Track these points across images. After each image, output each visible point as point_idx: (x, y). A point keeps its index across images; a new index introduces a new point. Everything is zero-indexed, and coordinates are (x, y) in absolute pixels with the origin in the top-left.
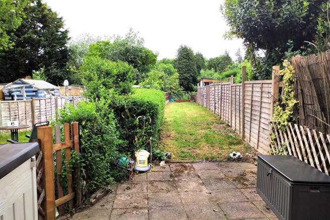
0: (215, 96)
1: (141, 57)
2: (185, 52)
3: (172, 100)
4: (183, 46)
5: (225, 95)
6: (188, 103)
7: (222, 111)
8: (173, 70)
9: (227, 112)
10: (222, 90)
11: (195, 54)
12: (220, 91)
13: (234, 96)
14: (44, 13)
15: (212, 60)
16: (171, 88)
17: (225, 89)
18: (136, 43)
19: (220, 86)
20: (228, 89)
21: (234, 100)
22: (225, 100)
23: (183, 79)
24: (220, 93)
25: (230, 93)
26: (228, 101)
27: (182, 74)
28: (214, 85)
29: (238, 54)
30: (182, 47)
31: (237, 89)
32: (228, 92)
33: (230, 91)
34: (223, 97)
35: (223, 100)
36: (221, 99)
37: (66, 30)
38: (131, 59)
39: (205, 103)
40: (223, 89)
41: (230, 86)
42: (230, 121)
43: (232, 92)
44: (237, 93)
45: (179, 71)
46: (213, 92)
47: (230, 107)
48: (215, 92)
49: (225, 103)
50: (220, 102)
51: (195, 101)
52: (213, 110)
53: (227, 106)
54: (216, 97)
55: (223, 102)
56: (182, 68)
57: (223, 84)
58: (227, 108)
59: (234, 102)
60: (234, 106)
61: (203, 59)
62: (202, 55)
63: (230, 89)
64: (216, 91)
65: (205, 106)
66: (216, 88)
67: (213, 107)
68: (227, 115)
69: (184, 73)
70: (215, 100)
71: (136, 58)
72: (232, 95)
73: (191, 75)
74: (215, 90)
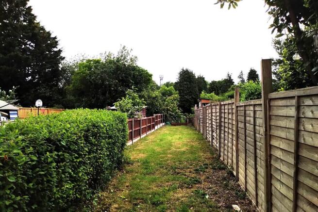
0: (212, 121)
1: (134, 76)
2: (186, 74)
3: (168, 122)
4: (185, 69)
5: (226, 120)
6: (184, 127)
7: (222, 145)
8: (174, 91)
9: (230, 150)
10: (220, 113)
11: (197, 77)
12: (218, 114)
13: (241, 125)
14: (35, 32)
15: (214, 83)
16: (168, 110)
17: (226, 111)
18: (129, 61)
19: (218, 107)
20: (230, 111)
21: (242, 131)
22: (226, 130)
23: (184, 101)
24: (218, 118)
25: (234, 118)
26: (230, 131)
27: (183, 96)
28: (211, 106)
29: (240, 77)
30: (183, 70)
31: (248, 112)
32: (230, 116)
33: (234, 115)
34: (223, 124)
35: (223, 128)
36: (220, 126)
37: (59, 50)
38: (122, 77)
39: (202, 129)
40: (223, 111)
41: (234, 107)
42: (235, 167)
43: (237, 116)
44: (248, 118)
45: (180, 94)
46: (210, 115)
47: (234, 142)
48: (212, 116)
49: (226, 134)
50: (218, 131)
51: (193, 125)
52: (210, 140)
53: (230, 140)
54: (213, 123)
55: (223, 132)
56: (183, 91)
57: (222, 103)
58: (230, 142)
59: (242, 136)
60: (241, 142)
61: (205, 82)
62: (204, 78)
63: (234, 111)
64: (214, 114)
65: (201, 131)
66: (214, 111)
67: (210, 136)
68: (230, 155)
69: (186, 95)
70: (212, 127)
71: (127, 77)
72: (237, 121)
73: (192, 97)
74: (212, 113)
